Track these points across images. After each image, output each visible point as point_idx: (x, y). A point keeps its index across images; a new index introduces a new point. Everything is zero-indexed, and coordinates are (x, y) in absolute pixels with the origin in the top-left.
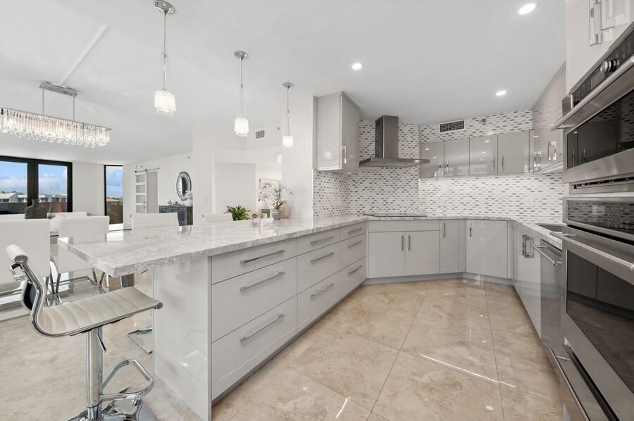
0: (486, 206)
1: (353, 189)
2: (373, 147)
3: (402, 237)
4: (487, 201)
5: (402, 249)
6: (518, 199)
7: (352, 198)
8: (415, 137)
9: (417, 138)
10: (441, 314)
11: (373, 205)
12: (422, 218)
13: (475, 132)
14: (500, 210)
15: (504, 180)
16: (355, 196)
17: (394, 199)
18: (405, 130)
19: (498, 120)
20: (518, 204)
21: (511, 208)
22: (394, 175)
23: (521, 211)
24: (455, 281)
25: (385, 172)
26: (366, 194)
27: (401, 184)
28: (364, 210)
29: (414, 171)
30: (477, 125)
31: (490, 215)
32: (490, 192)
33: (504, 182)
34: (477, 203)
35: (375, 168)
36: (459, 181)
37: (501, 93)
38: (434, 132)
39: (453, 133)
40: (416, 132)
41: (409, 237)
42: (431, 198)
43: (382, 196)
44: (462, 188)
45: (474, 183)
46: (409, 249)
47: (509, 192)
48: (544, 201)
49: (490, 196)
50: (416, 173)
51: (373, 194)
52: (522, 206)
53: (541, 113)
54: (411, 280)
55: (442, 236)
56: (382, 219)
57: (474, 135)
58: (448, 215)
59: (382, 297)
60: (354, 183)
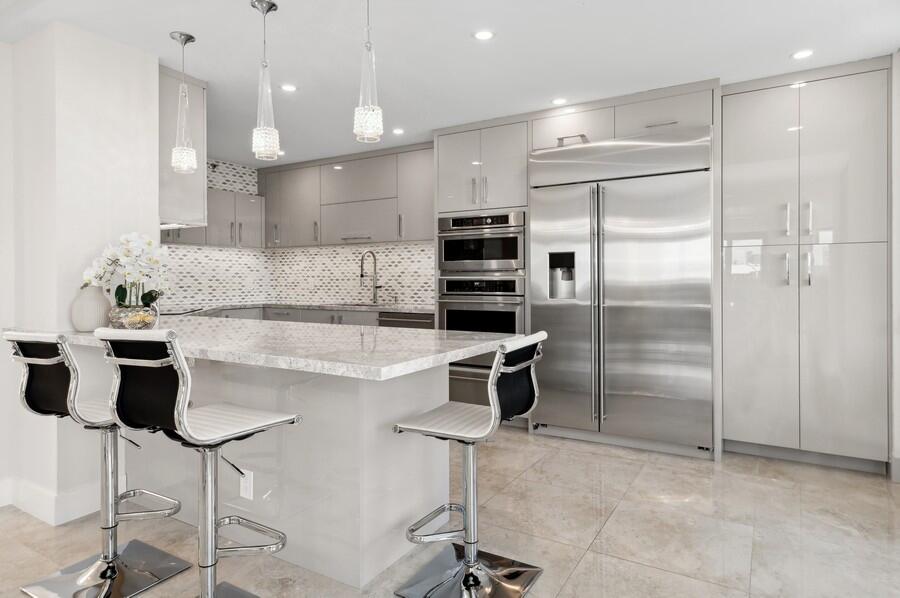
0: (210, 290)
6: (240, 280)
14: (224, 296)
20: (240, 287)
23: (243, 295)
33: (227, 257)
36: (178, 251)
49: (214, 277)
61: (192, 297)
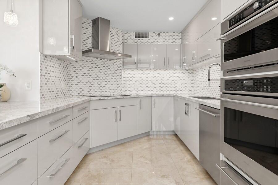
0: (160, 88)
1: (74, 74)
2: (90, 41)
3: (116, 112)
4: (160, 85)
5: (116, 121)
6: (174, 83)
7: (72, 82)
8: (119, 38)
9: (121, 39)
10: (146, 161)
11: (91, 88)
12: (128, 97)
13: (154, 41)
14: (166, 90)
15: (168, 72)
16: (76, 81)
17: (106, 83)
18: (113, 31)
19: (166, 35)
20: (175, 86)
21: (171, 89)
22: (106, 65)
23: (176, 90)
24: (146, 138)
25: (99, 62)
26: (85, 79)
27: (110, 72)
28: (83, 92)
29: (119, 63)
30: (156, 37)
31: (162, 94)
32: (162, 79)
33: (168, 73)
34: (155, 86)
35: (92, 58)
36: (146, 72)
37: (171, 19)
38: (131, 37)
39: (142, 40)
40: (120, 35)
41: (120, 111)
42: (129, 83)
43: (97, 81)
44: (147, 76)
45: (154, 73)
46: (120, 120)
47: (171, 80)
48: (186, 85)
49: (162, 82)
50: (121, 65)
51: (91, 79)
52: (176, 88)
53: (185, 35)
54: (120, 143)
55: (139, 108)
56: (102, 98)
57: (154, 42)
58: (139, 94)
59: (104, 160)
60: (74, 69)
61: (152, 90)
